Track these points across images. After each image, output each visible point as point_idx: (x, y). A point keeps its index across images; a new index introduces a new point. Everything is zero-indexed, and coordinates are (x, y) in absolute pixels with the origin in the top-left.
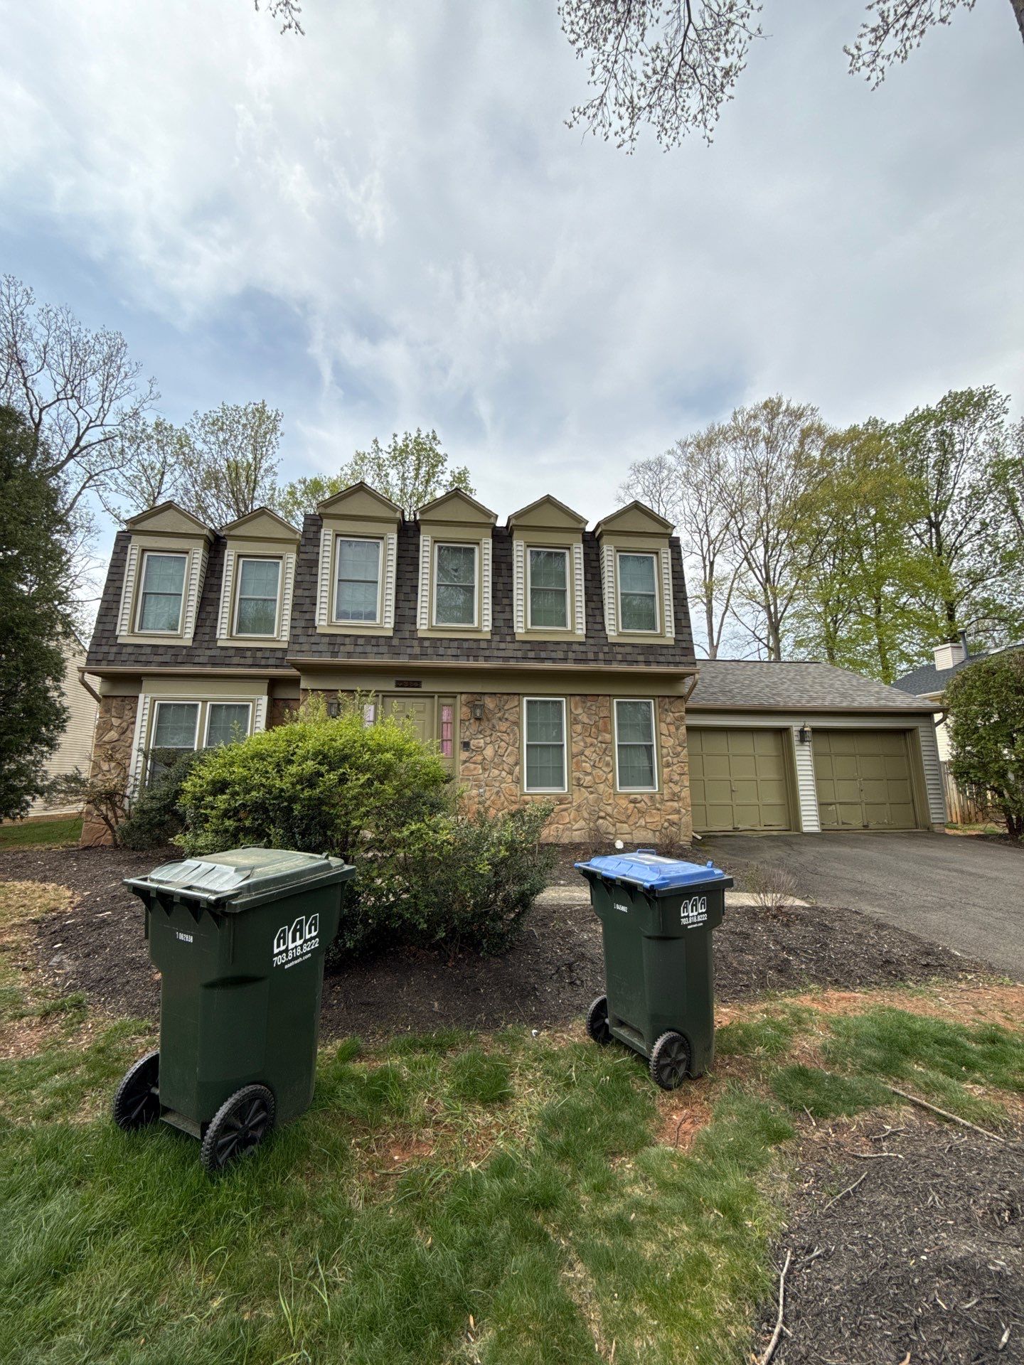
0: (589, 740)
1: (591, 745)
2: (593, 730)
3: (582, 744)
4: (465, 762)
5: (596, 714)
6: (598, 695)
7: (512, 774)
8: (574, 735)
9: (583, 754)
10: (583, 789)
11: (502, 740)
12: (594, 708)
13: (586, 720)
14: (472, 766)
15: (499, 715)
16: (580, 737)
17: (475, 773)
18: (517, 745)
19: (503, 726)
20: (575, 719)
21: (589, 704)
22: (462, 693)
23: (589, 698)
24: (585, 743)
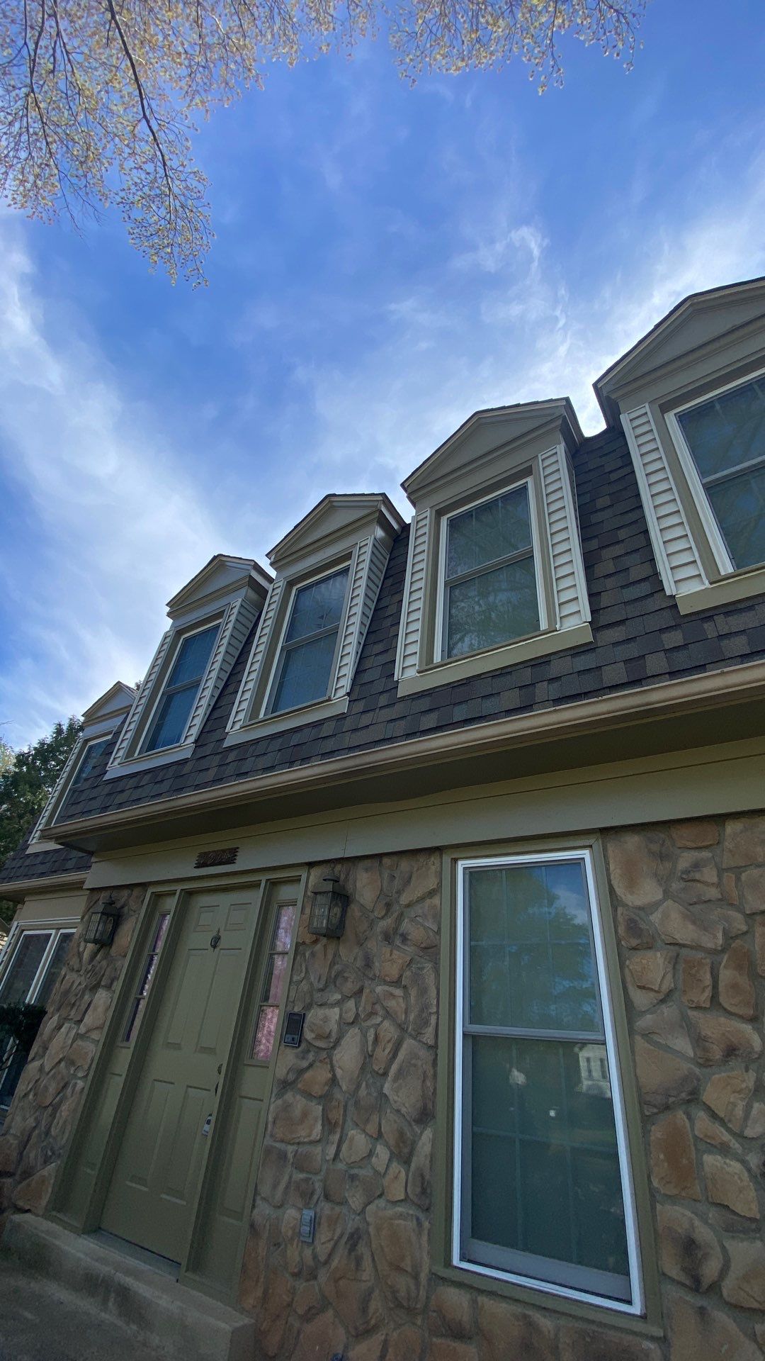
0: (715, 1027)
1: (731, 1051)
2: (726, 975)
3: (683, 1044)
4: (285, 1085)
5: (724, 901)
6: (719, 819)
7: (407, 1162)
8: (641, 999)
9: (694, 1098)
10: (721, 1317)
11: (388, 1014)
12: (709, 875)
13: (683, 931)
14: (298, 1103)
15: (384, 924)
16: (668, 1011)
17: (302, 1133)
18: (428, 1036)
19: (390, 961)
20: (633, 927)
21: (685, 860)
22: (311, 865)
23: (683, 836)
24: (699, 1041)
